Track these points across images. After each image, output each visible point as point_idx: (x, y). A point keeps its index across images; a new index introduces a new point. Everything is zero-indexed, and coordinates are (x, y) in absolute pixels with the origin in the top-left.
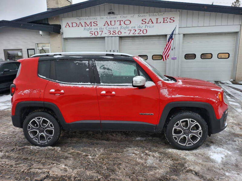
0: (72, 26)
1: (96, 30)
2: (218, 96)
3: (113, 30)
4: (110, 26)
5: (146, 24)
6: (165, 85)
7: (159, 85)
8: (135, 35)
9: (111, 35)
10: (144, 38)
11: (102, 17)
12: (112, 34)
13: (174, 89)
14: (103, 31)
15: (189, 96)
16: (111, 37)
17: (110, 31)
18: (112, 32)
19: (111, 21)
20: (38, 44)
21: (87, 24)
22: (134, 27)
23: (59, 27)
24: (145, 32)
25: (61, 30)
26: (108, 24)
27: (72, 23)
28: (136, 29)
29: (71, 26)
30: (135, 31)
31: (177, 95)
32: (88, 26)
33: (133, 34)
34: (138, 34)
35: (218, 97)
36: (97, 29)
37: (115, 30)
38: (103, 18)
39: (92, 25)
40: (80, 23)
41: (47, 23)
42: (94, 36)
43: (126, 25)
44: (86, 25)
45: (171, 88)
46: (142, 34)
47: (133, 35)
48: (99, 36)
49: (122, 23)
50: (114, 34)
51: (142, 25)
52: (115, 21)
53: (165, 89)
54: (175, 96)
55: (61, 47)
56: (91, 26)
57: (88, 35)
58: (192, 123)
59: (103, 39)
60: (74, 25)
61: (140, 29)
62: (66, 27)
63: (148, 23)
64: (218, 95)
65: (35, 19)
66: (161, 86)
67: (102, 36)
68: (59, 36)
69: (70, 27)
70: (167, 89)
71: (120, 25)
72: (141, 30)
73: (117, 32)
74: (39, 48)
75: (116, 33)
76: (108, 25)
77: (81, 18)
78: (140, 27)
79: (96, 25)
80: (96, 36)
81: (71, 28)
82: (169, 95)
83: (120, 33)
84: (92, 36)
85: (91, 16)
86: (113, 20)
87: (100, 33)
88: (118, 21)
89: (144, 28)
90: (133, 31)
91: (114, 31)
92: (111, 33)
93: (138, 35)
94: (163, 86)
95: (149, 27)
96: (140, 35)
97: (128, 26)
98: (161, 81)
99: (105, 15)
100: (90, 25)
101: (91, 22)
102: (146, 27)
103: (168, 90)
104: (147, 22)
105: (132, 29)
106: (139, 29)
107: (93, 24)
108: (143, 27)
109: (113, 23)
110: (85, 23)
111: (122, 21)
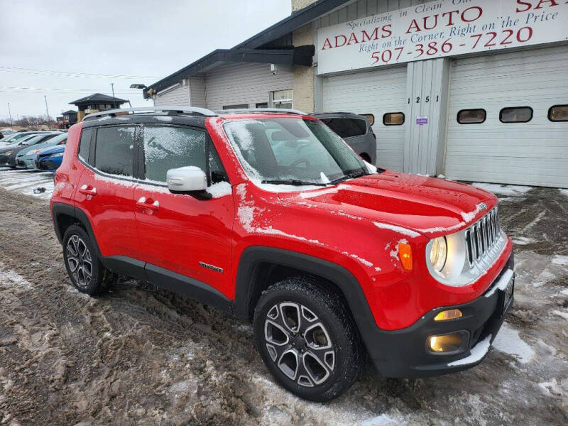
0: (336, 46)
1: (386, 48)
2: (395, 250)
3: (431, 41)
4: (423, 32)
5: (531, 11)
6: (252, 196)
7: (237, 196)
8: (493, 48)
9: (425, 56)
10: (526, 54)
11: (404, 10)
12: (425, 52)
13: (269, 211)
14: (402, 48)
15: (296, 235)
16: (424, 60)
17: (422, 46)
18: (426, 48)
19: (425, 19)
20: (274, 92)
21: (367, 36)
22: (492, 26)
23: (311, 50)
24: (524, 34)
25: (314, 57)
26: (417, 26)
27: (336, 38)
28: (498, 30)
29: (333, 44)
30: (492, 35)
31: (271, 227)
32: (370, 39)
33: (486, 46)
34: (502, 43)
35: (393, 254)
36: (389, 44)
37: (434, 40)
38: (405, 14)
39: (379, 36)
40: (353, 34)
41: (289, 44)
42: (381, 63)
43: (467, 23)
44: (366, 39)
45: (263, 207)
46: (516, 44)
47: (487, 49)
48: (393, 61)
49: (456, 18)
50: (432, 51)
51: (515, 16)
52: (436, 16)
53: (250, 206)
54: (264, 231)
55: (312, 97)
56: (376, 38)
57: (369, 63)
58: (309, 320)
59: (403, 69)
60: (341, 40)
61: (509, 28)
62: (323, 49)
63: (538, 7)
64: (397, 247)
65: (266, 40)
66: (243, 198)
67: (401, 61)
68: (310, 71)
69: (331, 47)
70: (254, 208)
71: (450, 24)
72: (511, 32)
73: (438, 47)
74: (275, 101)
75: (436, 50)
76: (419, 30)
77: (356, 22)
78: (509, 22)
79: (388, 34)
80: (385, 64)
81: (334, 49)
82: (252, 226)
83: (447, 48)
84: (377, 64)
85: (377, 14)
86: (431, 14)
87: (395, 54)
88: (444, 15)
89: (522, 24)
90: (486, 39)
91: (432, 45)
92: (422, 51)
93: (502, 47)
94: (247, 200)
95: (539, 19)
96: (508, 46)
97: (472, 24)
98: (244, 185)
99: (411, 5)
100: (374, 37)
101: (377, 29)
102: (532, 19)
103: (255, 211)
104: (534, 5)
105: (484, 33)
106: (505, 28)
107: (380, 32)
108: (521, 21)
109: (430, 23)
110: (364, 32)
111: (458, 12)
